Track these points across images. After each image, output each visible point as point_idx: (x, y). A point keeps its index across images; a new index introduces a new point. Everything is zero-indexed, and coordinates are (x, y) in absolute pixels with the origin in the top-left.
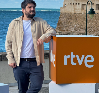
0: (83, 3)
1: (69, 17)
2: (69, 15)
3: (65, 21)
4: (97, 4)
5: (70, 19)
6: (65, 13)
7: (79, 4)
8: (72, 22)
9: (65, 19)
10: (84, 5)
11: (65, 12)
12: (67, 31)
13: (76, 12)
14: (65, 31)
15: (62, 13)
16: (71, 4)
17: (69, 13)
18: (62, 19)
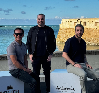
0: (75, 21)
4: (84, 22)
5: (66, 32)
6: (63, 28)
7: (72, 22)
10: (76, 22)
12: (64, 40)
13: (70, 28)
16: (67, 22)
18: (61, 32)
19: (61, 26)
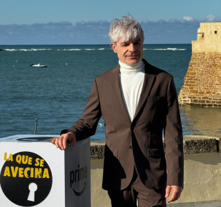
1: (211, 62)
2: (211, 57)
3: (202, 71)
5: (215, 65)
6: (204, 53)
8: (219, 72)
9: (202, 67)
11: (203, 50)
12: (207, 93)
14: (203, 93)
15: (195, 54)
16: (216, 32)
17: (211, 54)
18: (196, 68)
19: (197, 47)
